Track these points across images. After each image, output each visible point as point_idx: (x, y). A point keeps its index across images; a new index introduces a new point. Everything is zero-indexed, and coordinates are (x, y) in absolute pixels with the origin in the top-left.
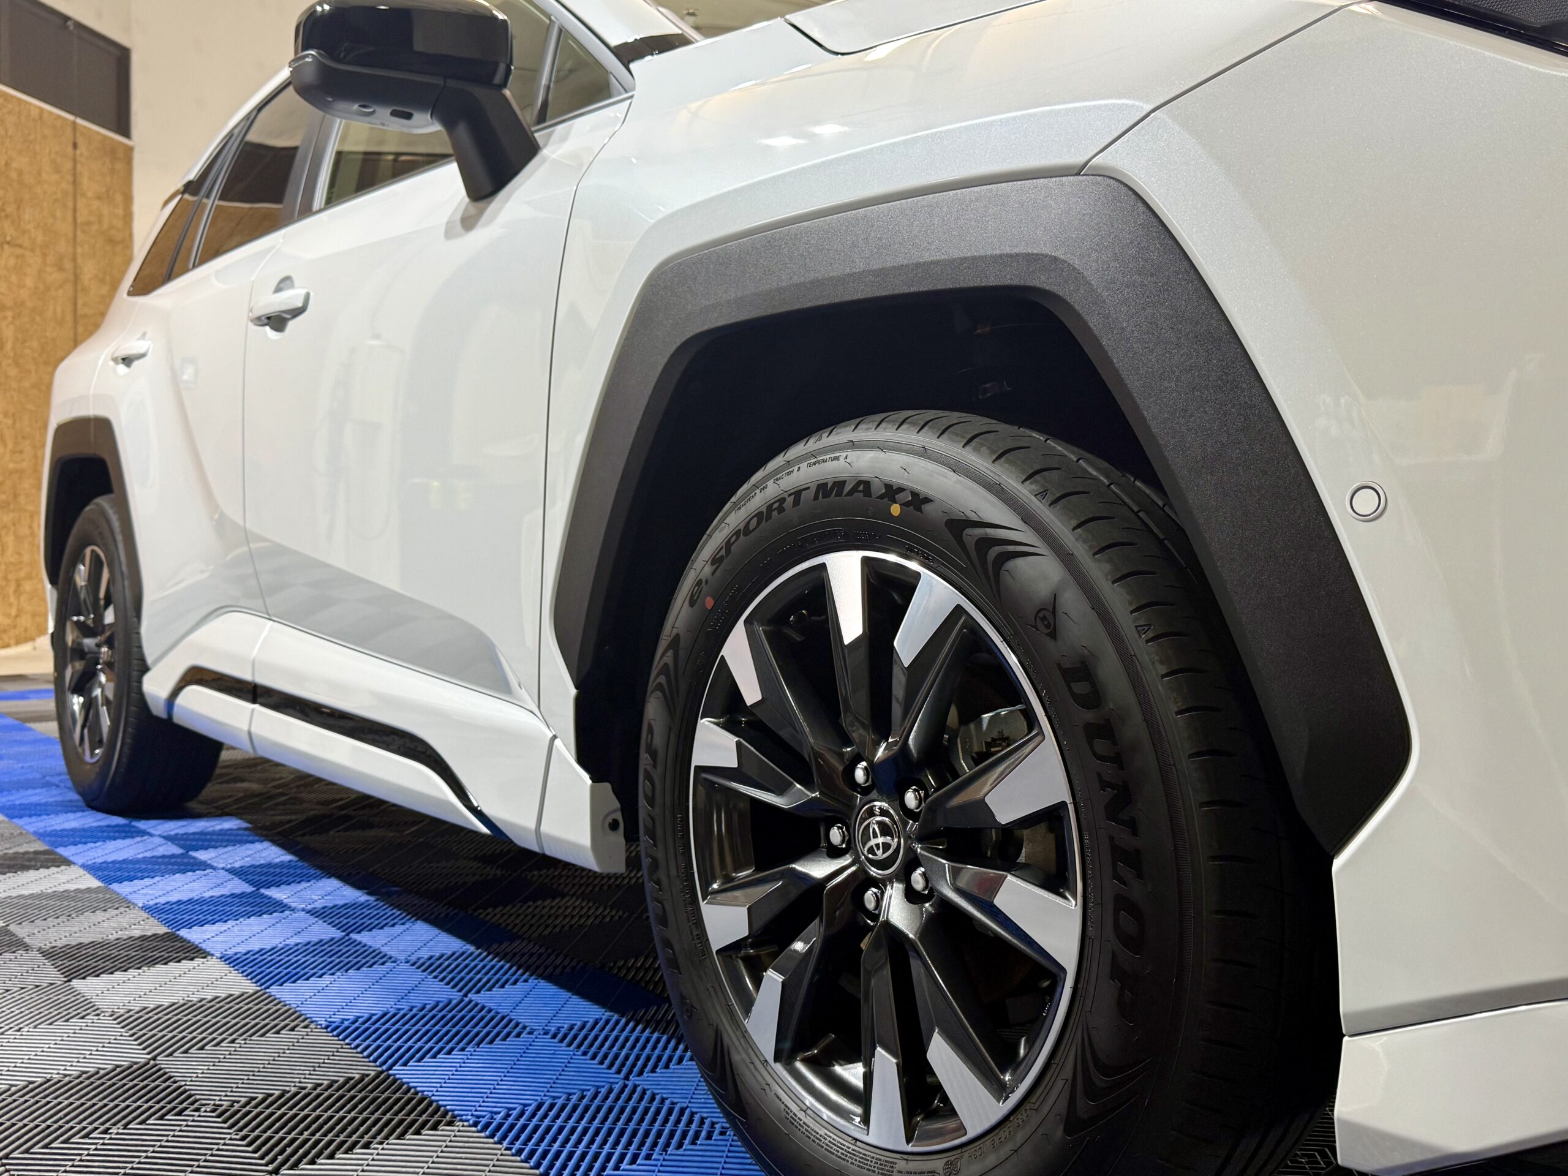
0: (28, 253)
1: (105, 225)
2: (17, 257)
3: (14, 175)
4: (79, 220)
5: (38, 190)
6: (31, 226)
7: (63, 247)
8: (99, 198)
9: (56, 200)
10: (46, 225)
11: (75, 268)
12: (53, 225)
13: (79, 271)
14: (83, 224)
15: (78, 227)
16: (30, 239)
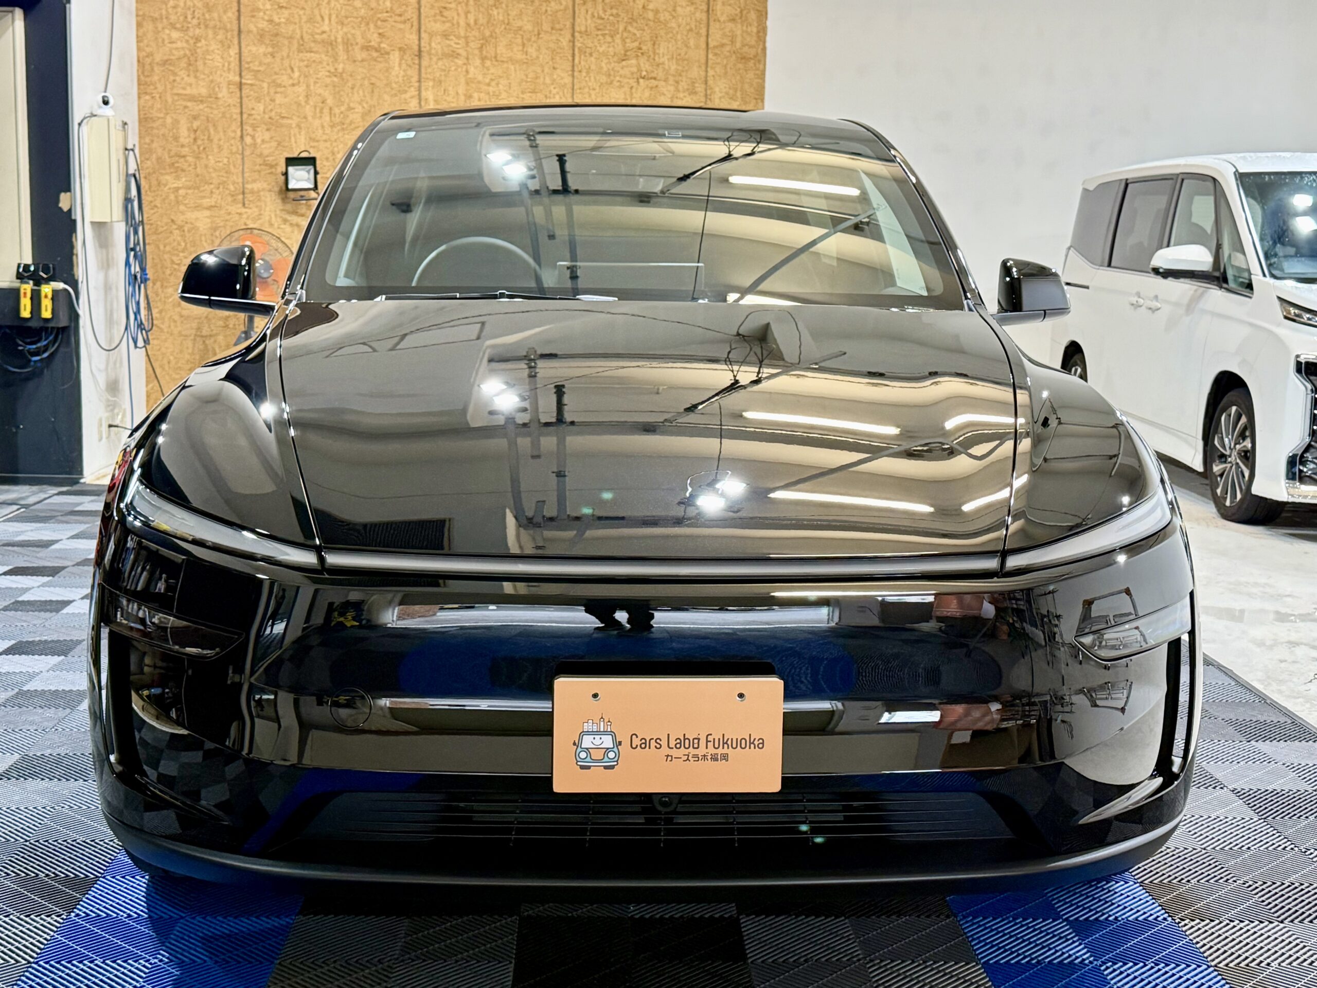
0: (663, 83)
1: (738, 45)
2: (652, 88)
3: (650, 15)
4: (711, 44)
5: (673, 24)
6: (665, 59)
7: (696, 72)
8: (733, 20)
9: (691, 30)
10: (680, 55)
11: (706, 90)
12: (686, 54)
13: (709, 92)
14: (715, 47)
15: (710, 51)
16: (664, 69)
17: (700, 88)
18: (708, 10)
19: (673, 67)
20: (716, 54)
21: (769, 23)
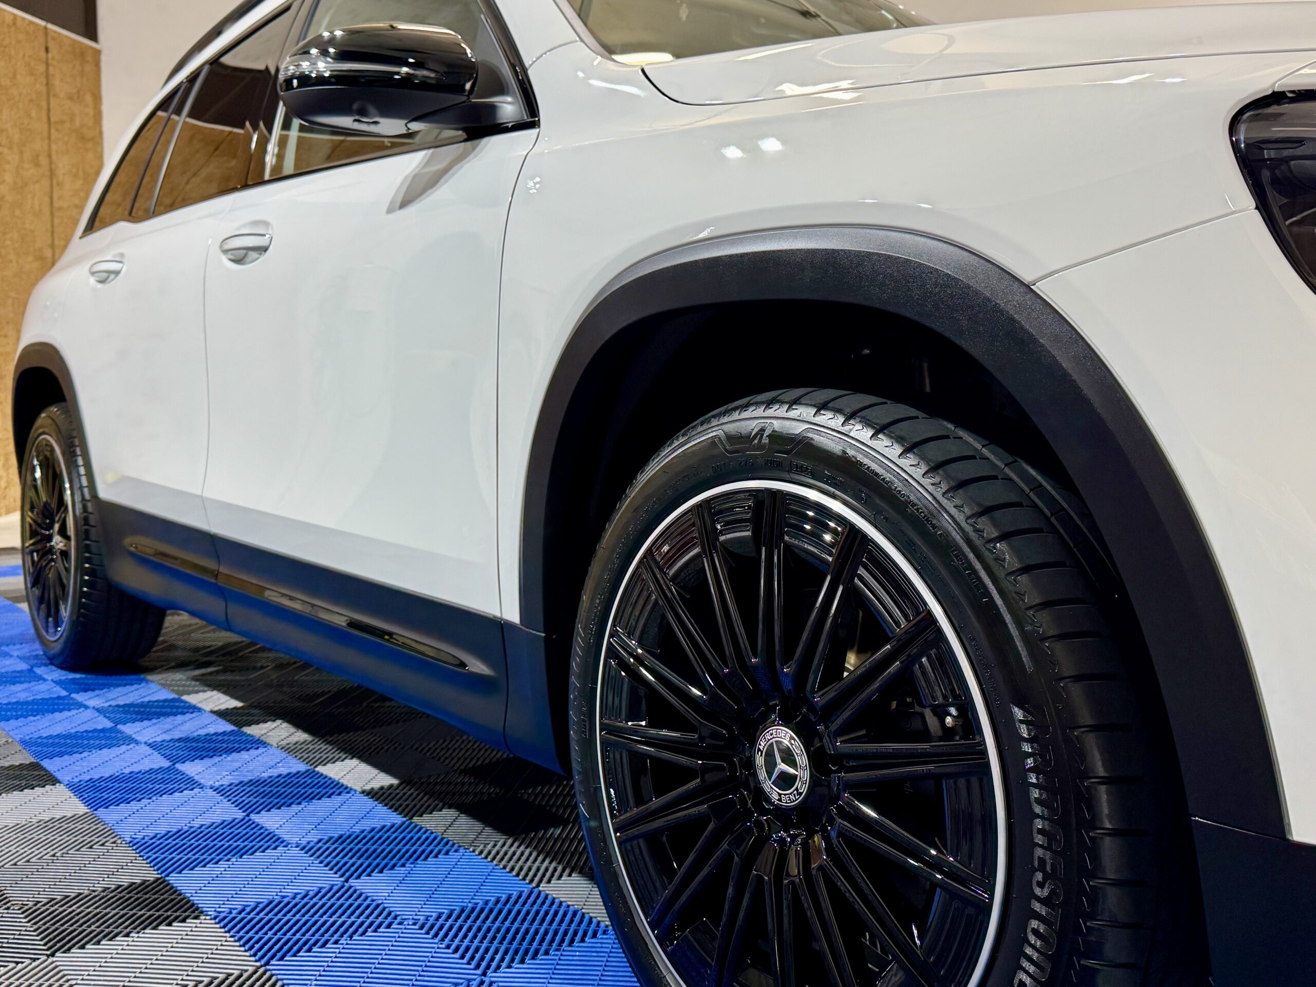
0: (5, 151)
1: (77, 124)
4: (53, 119)
5: (14, 92)
7: (39, 145)
8: (71, 98)
9: (31, 101)
10: (22, 124)
11: (51, 164)
12: (28, 124)
13: (53, 166)
14: (57, 123)
15: (52, 125)
16: (8, 137)
17: (44, 161)
18: (47, 84)
19: (16, 137)
20: (57, 130)
21: (106, 108)
